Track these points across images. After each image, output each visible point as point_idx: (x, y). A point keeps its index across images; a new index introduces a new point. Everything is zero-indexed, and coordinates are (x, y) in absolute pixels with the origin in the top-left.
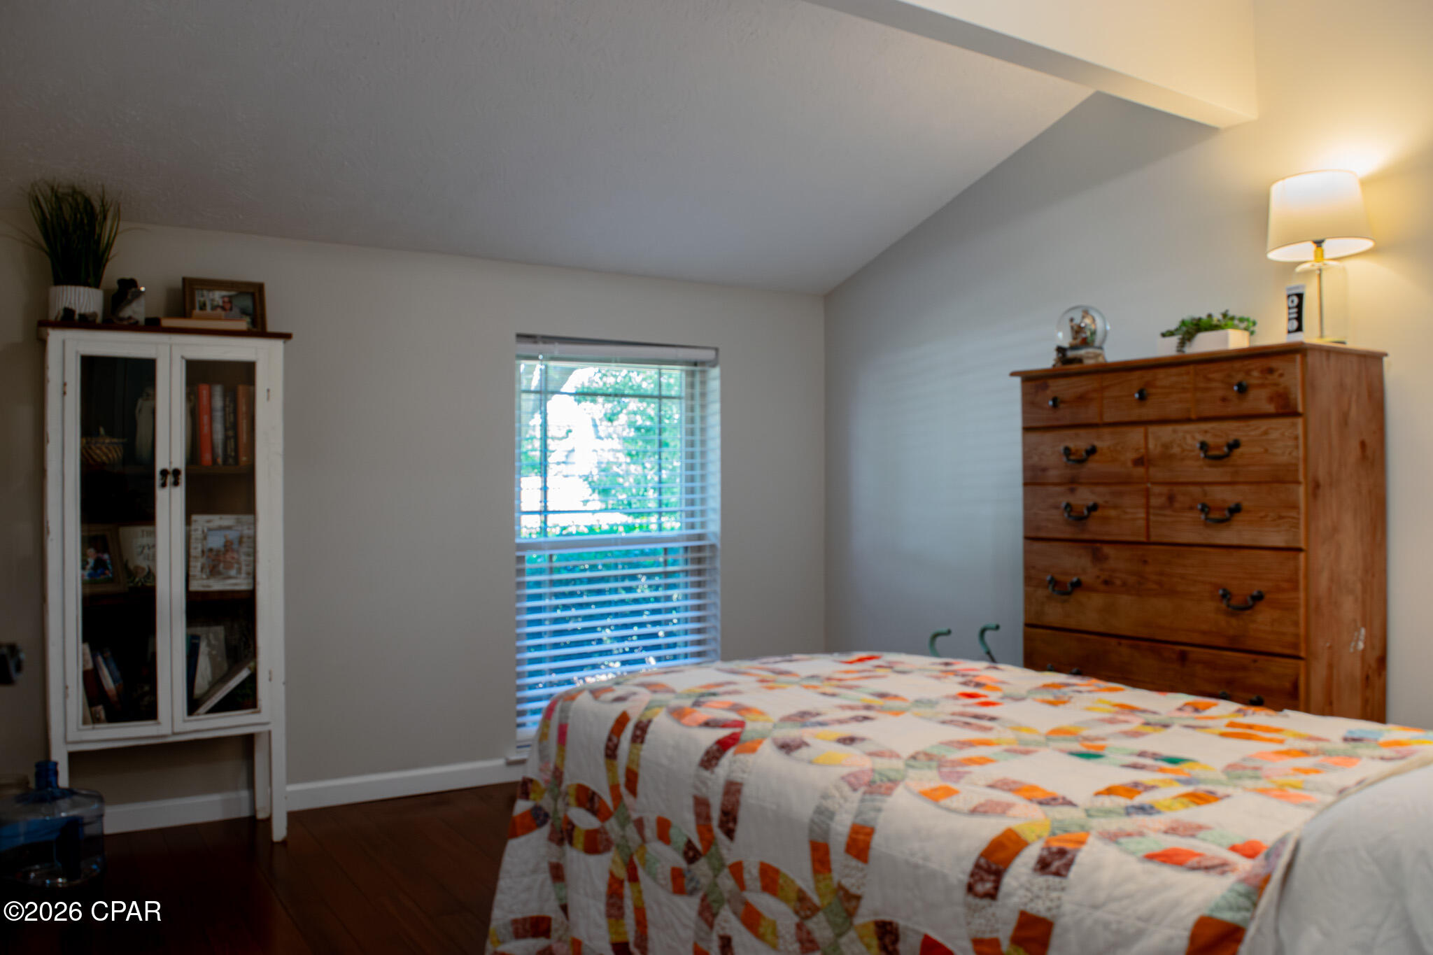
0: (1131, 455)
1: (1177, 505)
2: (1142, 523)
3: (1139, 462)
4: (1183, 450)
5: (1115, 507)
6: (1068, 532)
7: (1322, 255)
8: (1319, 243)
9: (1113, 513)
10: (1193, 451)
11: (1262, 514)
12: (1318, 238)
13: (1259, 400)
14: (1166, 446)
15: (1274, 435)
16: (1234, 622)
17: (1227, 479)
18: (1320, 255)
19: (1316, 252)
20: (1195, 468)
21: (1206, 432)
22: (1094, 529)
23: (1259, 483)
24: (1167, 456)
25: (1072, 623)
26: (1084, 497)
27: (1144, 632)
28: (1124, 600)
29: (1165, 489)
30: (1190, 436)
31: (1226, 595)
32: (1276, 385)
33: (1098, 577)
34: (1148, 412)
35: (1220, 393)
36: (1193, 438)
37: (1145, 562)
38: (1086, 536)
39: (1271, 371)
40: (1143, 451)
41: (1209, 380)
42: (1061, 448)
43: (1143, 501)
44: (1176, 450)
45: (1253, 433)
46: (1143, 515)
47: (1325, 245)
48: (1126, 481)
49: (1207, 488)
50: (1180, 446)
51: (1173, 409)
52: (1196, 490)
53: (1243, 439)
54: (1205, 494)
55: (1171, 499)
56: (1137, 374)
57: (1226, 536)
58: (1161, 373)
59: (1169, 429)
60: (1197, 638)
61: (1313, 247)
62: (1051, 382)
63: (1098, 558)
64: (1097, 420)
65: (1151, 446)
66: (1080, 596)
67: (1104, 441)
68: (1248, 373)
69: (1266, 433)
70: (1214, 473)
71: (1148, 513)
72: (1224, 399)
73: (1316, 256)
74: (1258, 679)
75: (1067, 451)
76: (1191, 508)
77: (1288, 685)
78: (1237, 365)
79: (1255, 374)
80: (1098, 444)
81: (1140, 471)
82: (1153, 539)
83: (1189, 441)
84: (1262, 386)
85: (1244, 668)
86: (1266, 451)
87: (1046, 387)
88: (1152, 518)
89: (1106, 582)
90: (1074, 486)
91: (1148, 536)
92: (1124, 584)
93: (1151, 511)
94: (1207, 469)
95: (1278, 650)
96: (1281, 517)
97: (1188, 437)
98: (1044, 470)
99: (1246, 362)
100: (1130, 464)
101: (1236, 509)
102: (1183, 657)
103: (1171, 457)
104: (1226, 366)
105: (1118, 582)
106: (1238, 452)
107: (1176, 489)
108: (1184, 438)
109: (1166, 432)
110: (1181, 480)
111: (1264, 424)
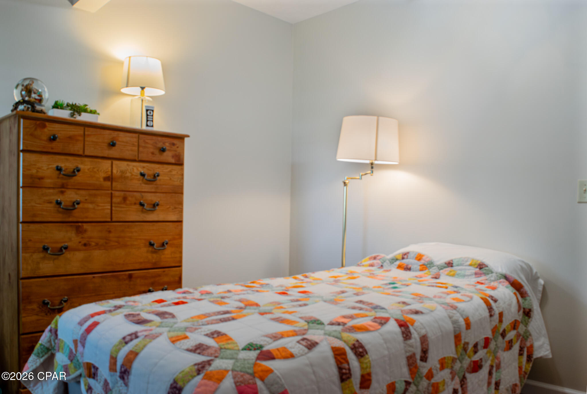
0: (102, 175)
1: (128, 202)
2: (109, 211)
3: (106, 179)
4: (132, 175)
5: (92, 203)
6: (59, 217)
7: (144, 94)
8: (143, 88)
9: (90, 206)
10: (137, 176)
11: (168, 207)
12: (143, 86)
13: (168, 156)
14: (122, 172)
15: (174, 173)
16: (155, 255)
17: (153, 190)
18: (142, 94)
19: (141, 92)
20: (137, 184)
21: (144, 167)
22: (77, 215)
23: (166, 193)
24: (123, 177)
25: (61, 271)
26: (70, 196)
27: (109, 269)
28: (97, 253)
29: (122, 194)
30: (137, 168)
31: (151, 245)
32: (176, 151)
33: (80, 242)
34: (113, 152)
35: (152, 150)
36: (137, 169)
37: (110, 232)
38: (71, 219)
39: (174, 144)
40: (110, 173)
41: (147, 143)
42: (55, 166)
43: (109, 200)
44: (128, 174)
45: (165, 171)
46: (109, 207)
47: (145, 90)
48: (99, 188)
49: (143, 194)
50: (131, 173)
51: (127, 154)
52: (138, 195)
53: (161, 173)
54: (142, 197)
55: (125, 199)
56: (108, 132)
57: (152, 217)
58: (121, 134)
59: (125, 163)
60: (137, 266)
61: (140, 89)
62: (47, 124)
63: (79, 230)
64: (81, 153)
65: (115, 171)
66: (68, 255)
67: (86, 165)
68: (164, 143)
69: (170, 171)
70: (146, 188)
71: (111, 206)
72: (153, 153)
73: (141, 94)
74: (166, 279)
75: (59, 169)
76: (135, 204)
77: (177, 278)
78: (160, 138)
79: (167, 144)
80: (81, 166)
81: (108, 183)
82: (114, 219)
83: (135, 170)
84: (169, 150)
85: (159, 276)
86: (171, 179)
87: (45, 126)
88: (113, 208)
89: (85, 245)
90: (63, 190)
91: (111, 218)
92: (97, 244)
93: (113, 205)
94: (144, 185)
95: (173, 265)
96: (175, 208)
97: (135, 169)
98: (41, 178)
99: (164, 139)
100: (102, 180)
101: (155, 205)
102: (130, 277)
103: (126, 178)
104: (154, 138)
105: (93, 244)
106: (158, 178)
107: (128, 193)
108: (133, 169)
109: (123, 165)
110: (131, 190)
111: (170, 167)
